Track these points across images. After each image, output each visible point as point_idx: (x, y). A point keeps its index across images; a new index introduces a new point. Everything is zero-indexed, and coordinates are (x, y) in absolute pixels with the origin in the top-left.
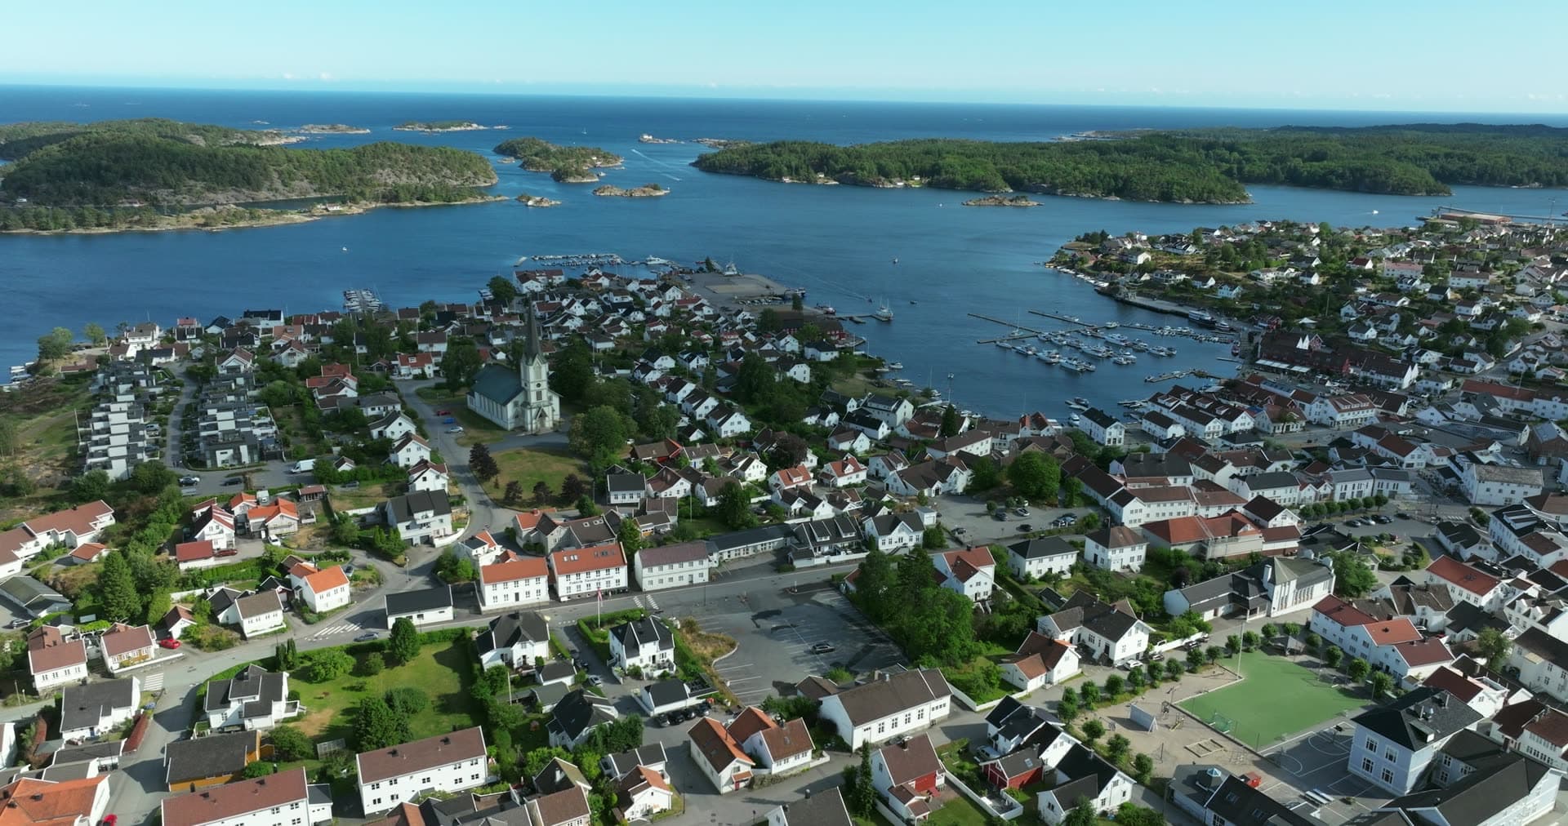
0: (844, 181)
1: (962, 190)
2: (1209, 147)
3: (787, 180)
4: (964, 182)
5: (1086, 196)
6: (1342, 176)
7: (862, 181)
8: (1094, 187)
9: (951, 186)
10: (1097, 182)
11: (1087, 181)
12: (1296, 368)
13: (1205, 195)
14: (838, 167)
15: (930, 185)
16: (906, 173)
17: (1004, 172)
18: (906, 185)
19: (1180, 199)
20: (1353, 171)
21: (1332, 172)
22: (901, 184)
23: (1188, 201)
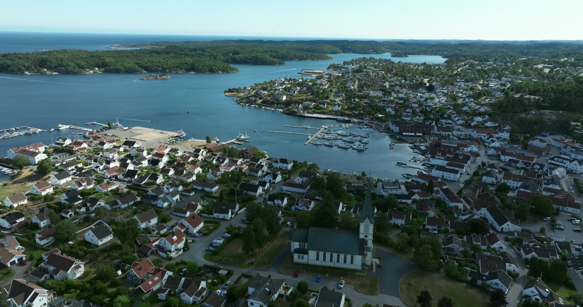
0: (61, 72)
1: (123, 73)
2: (194, 50)
3: (27, 73)
4: (123, 69)
5: (180, 72)
6: (250, 59)
7: (72, 71)
8: (181, 68)
9: (117, 71)
10: (181, 66)
11: (177, 66)
12: (417, 134)
13: (226, 69)
14: (53, 65)
15: (106, 72)
16: (92, 67)
17: (137, 64)
18: (94, 72)
19: (217, 71)
20: (254, 57)
21: (247, 58)
22: (91, 72)
23: (220, 72)
